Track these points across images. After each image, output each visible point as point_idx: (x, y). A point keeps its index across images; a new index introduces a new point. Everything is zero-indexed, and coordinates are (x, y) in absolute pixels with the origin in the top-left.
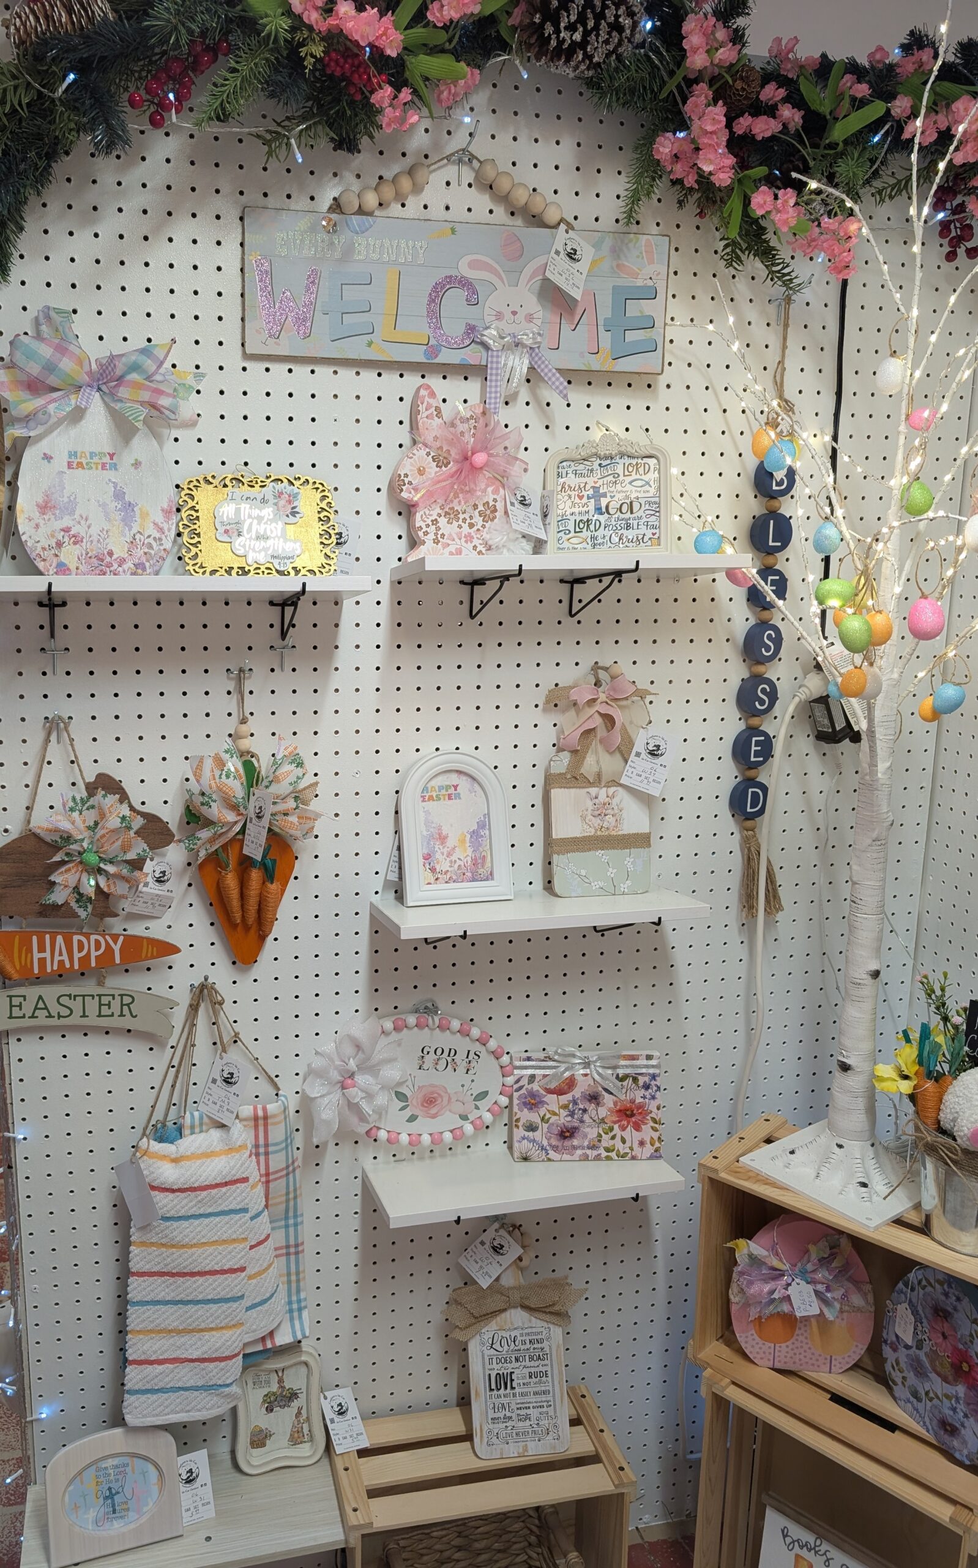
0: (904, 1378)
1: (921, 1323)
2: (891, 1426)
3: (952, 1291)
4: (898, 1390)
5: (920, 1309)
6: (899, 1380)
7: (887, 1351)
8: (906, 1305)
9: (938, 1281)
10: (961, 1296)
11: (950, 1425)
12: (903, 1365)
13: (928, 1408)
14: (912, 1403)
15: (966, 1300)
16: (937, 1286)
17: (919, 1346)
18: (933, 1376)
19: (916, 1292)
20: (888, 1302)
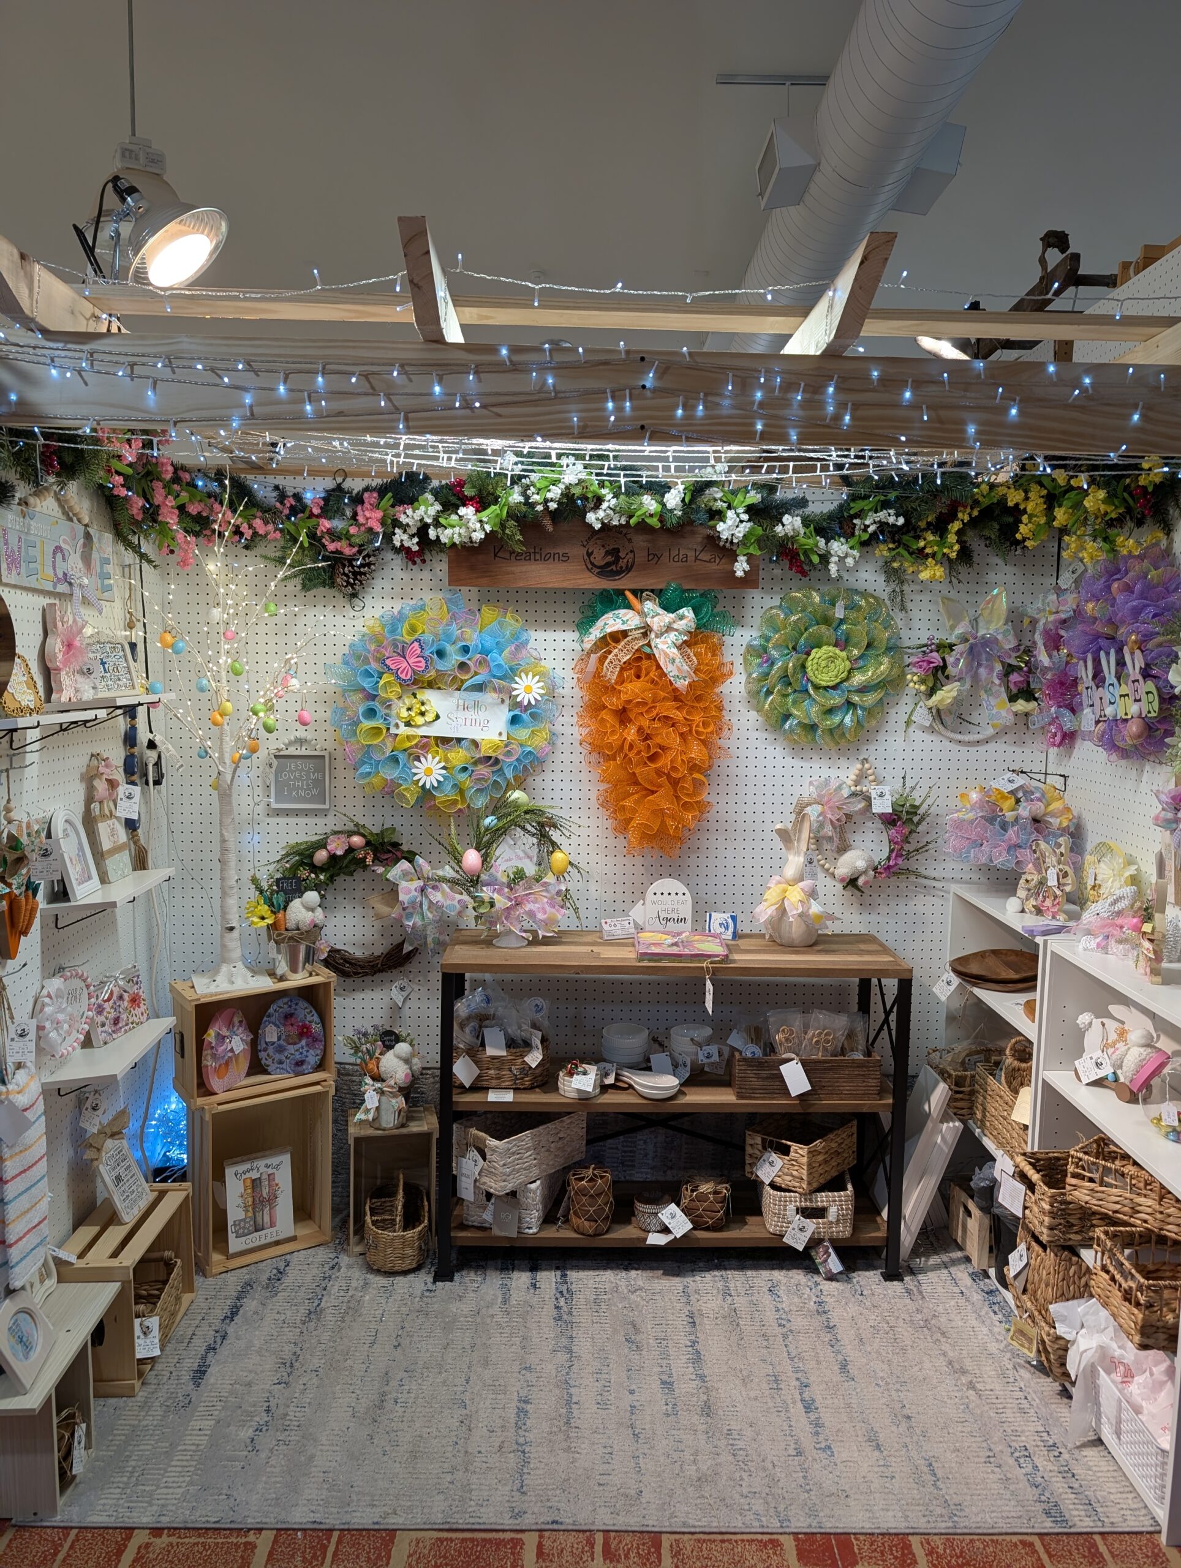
0: (273, 1059)
3: (292, 1003)
6: (270, 1063)
11: (300, 1062)
12: (271, 1054)
14: (279, 1068)
15: (300, 1002)
17: (280, 1038)
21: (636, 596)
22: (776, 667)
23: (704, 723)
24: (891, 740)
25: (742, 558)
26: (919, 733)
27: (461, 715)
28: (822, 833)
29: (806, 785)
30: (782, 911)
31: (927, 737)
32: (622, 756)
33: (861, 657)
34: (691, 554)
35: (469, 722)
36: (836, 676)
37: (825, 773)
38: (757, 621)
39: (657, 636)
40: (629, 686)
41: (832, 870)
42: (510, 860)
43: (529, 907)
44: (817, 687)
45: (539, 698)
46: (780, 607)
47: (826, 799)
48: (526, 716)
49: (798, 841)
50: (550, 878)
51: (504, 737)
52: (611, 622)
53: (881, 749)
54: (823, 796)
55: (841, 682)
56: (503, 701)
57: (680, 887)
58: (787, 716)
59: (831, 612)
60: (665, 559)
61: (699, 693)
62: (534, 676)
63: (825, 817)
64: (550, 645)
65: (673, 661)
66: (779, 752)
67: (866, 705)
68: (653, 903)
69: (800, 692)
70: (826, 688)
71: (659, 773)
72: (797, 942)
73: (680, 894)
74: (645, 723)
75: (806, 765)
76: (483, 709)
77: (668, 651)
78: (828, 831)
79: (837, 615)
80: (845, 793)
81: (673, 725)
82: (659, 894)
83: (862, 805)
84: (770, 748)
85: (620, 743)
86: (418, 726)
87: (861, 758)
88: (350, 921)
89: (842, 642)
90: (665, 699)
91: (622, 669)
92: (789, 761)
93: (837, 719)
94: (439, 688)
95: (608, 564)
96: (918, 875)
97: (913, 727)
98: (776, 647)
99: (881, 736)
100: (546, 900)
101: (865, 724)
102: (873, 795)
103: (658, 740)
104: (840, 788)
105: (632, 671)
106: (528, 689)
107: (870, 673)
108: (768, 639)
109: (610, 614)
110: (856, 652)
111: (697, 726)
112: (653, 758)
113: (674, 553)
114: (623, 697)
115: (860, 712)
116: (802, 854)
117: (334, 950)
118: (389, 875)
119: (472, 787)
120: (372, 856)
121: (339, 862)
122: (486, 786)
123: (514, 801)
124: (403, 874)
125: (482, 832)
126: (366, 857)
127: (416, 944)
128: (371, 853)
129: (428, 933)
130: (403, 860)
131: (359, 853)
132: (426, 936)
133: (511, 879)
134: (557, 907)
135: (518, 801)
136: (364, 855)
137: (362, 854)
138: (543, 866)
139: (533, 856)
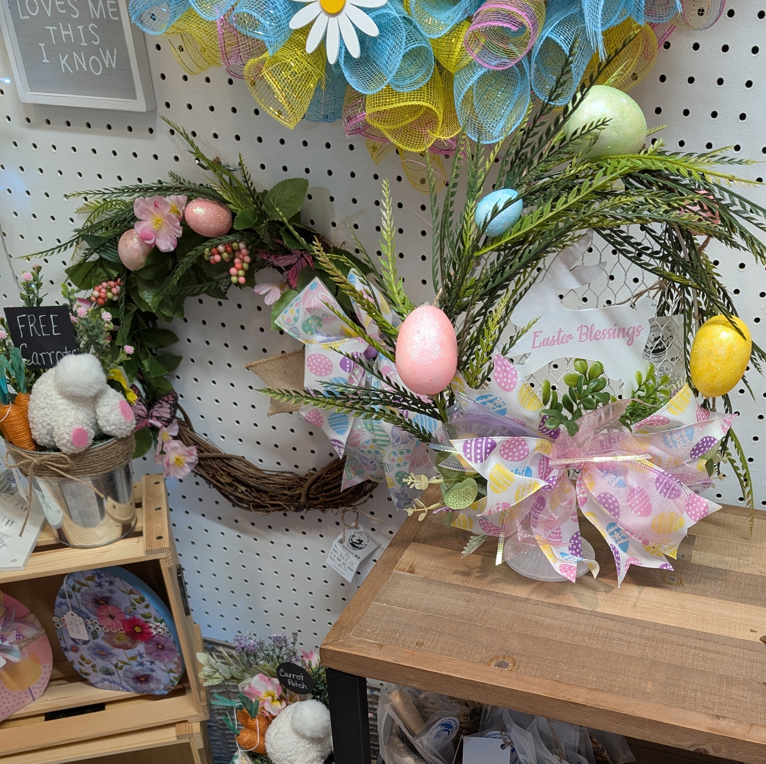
0: (93, 666)
1: (89, 618)
2: (99, 707)
3: (102, 580)
4: (92, 678)
5: (83, 608)
6: (90, 671)
7: (71, 656)
8: (71, 612)
9: (89, 579)
10: (112, 579)
11: (143, 676)
12: (88, 657)
13: (121, 675)
14: (108, 680)
15: (118, 581)
16: (90, 583)
17: (94, 635)
18: (116, 651)
19: (74, 598)
20: (54, 619)
43: (601, 484)
50: (679, 409)
100: (654, 473)
117: (211, 455)
118: (280, 318)
119: (471, 66)
120: (247, 259)
121: (176, 264)
122: (519, 65)
123: (587, 131)
124: (315, 318)
125: (468, 244)
126: (232, 264)
127: (368, 474)
128: (244, 251)
129: (386, 460)
130: (317, 280)
131: (211, 247)
132: (382, 465)
133: (560, 401)
134: (686, 492)
135: (606, 133)
136: (225, 255)
137: (220, 253)
138: (666, 356)
139: (638, 330)
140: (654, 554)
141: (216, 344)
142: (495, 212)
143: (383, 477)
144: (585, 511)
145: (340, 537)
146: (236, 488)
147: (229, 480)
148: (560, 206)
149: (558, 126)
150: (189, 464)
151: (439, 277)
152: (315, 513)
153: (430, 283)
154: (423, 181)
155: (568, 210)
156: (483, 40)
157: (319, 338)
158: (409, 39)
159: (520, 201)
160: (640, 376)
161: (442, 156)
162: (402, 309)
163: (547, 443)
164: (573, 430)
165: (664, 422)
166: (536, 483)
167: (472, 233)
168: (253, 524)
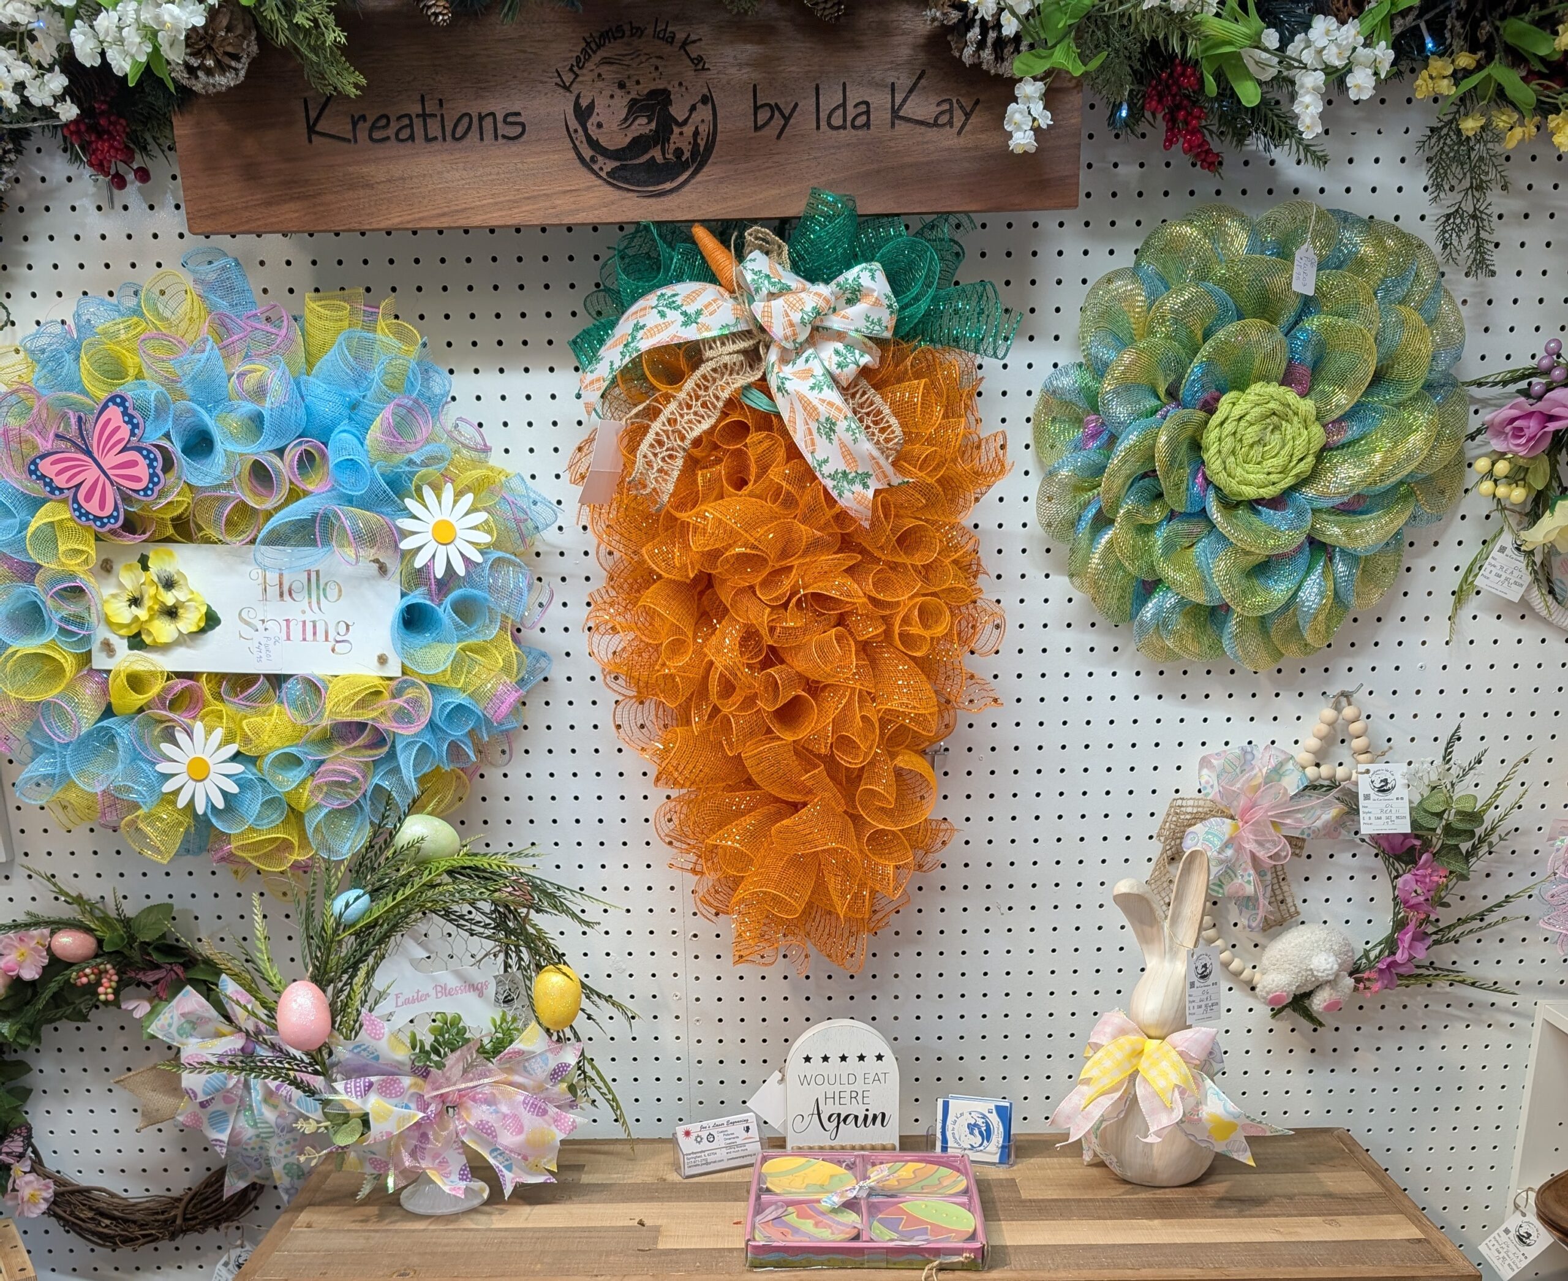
21: (724, 241)
22: (1121, 448)
23: (923, 611)
24: (1412, 641)
25: (1030, 90)
26: (1487, 620)
27: (277, 611)
28: (1228, 889)
29: (1191, 764)
30: (1129, 1105)
31: (1508, 631)
32: (707, 710)
33: (1353, 414)
34: (880, 101)
35: (296, 630)
36: (1284, 471)
37: (1240, 733)
38: (1070, 322)
39: (784, 360)
40: (710, 512)
41: (1247, 973)
42: (420, 998)
43: (478, 1114)
44: (1230, 504)
45: (477, 558)
46: (1135, 272)
47: (1242, 802)
48: (444, 612)
49: (1174, 922)
50: (530, 1040)
51: (393, 669)
52: (652, 319)
53: (1385, 667)
54: (1236, 795)
55: (1294, 488)
56: (383, 569)
57: (871, 1040)
58: (1149, 586)
59: (1279, 281)
60: (804, 120)
61: (910, 523)
62: (459, 495)
63: (1239, 849)
64: (517, 411)
65: (830, 427)
66: (1125, 684)
67: (1360, 547)
68: (804, 1080)
69: (1187, 516)
70: (1254, 505)
71: (804, 754)
72: (1163, 1177)
73: (870, 1058)
74: (761, 618)
75: (1193, 713)
76: (332, 592)
77: (813, 397)
78: (1247, 882)
79: (1297, 287)
80: (1292, 783)
81: (841, 621)
82: (816, 1059)
83: (1330, 814)
84: (1103, 673)
85: (696, 674)
86: (164, 648)
87: (1333, 691)
88: (104, 1120)
89: (1304, 371)
90: (815, 546)
91: (692, 464)
92: (1149, 706)
93: (1278, 590)
94: (207, 540)
95: (639, 145)
96: (1456, 978)
97: (1473, 605)
98: (1126, 388)
99: (1388, 633)
100: (520, 1096)
101: (1353, 601)
102: (1364, 787)
103: (800, 664)
104: (1277, 772)
105: (721, 469)
106: (444, 535)
107: (1377, 458)
108: (1099, 369)
109: (651, 299)
110: (1342, 399)
111: (906, 621)
112: (790, 714)
113: (830, 99)
114: (698, 544)
115: (1341, 568)
116: (1183, 954)
117: (69, 1188)
118: (153, 1026)
119: (318, 806)
120: (115, 978)
121: (35, 994)
122: (358, 802)
123: (411, 845)
124: (189, 1022)
125: (330, 932)
126: (99, 983)
127: (253, 1176)
128: (112, 971)
129: (272, 1153)
130: (189, 988)
131: (78, 972)
132: (267, 1160)
133: (427, 1048)
134: (552, 1110)
135: (424, 845)
136: (92, 977)
137: (86, 976)
138: (516, 1004)
139: (486, 985)
140: (536, 1169)
141: (73, 1071)
142: (347, 906)
143: (270, 1176)
144: (465, 1139)
145: (225, 1259)
146: (99, 1224)
147: (90, 1214)
148: (399, 897)
149: (387, 844)
150: (45, 1199)
151: (308, 959)
152: (193, 1238)
153: (299, 960)
154: (285, 894)
155: (406, 899)
156: (325, 789)
157: (193, 1041)
158: (264, 793)
159: (367, 896)
160: (494, 1021)
161: (300, 872)
162: (278, 987)
163: (420, 1081)
164: (440, 1066)
165: (520, 1053)
166: (415, 1115)
167: (331, 922)
168: (117, 1269)
